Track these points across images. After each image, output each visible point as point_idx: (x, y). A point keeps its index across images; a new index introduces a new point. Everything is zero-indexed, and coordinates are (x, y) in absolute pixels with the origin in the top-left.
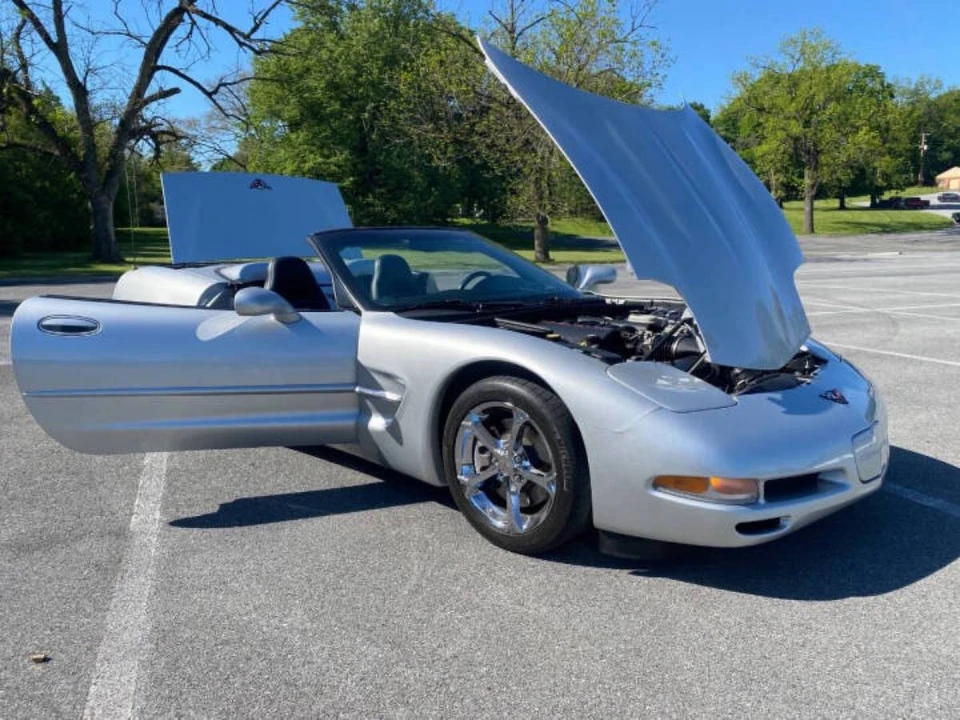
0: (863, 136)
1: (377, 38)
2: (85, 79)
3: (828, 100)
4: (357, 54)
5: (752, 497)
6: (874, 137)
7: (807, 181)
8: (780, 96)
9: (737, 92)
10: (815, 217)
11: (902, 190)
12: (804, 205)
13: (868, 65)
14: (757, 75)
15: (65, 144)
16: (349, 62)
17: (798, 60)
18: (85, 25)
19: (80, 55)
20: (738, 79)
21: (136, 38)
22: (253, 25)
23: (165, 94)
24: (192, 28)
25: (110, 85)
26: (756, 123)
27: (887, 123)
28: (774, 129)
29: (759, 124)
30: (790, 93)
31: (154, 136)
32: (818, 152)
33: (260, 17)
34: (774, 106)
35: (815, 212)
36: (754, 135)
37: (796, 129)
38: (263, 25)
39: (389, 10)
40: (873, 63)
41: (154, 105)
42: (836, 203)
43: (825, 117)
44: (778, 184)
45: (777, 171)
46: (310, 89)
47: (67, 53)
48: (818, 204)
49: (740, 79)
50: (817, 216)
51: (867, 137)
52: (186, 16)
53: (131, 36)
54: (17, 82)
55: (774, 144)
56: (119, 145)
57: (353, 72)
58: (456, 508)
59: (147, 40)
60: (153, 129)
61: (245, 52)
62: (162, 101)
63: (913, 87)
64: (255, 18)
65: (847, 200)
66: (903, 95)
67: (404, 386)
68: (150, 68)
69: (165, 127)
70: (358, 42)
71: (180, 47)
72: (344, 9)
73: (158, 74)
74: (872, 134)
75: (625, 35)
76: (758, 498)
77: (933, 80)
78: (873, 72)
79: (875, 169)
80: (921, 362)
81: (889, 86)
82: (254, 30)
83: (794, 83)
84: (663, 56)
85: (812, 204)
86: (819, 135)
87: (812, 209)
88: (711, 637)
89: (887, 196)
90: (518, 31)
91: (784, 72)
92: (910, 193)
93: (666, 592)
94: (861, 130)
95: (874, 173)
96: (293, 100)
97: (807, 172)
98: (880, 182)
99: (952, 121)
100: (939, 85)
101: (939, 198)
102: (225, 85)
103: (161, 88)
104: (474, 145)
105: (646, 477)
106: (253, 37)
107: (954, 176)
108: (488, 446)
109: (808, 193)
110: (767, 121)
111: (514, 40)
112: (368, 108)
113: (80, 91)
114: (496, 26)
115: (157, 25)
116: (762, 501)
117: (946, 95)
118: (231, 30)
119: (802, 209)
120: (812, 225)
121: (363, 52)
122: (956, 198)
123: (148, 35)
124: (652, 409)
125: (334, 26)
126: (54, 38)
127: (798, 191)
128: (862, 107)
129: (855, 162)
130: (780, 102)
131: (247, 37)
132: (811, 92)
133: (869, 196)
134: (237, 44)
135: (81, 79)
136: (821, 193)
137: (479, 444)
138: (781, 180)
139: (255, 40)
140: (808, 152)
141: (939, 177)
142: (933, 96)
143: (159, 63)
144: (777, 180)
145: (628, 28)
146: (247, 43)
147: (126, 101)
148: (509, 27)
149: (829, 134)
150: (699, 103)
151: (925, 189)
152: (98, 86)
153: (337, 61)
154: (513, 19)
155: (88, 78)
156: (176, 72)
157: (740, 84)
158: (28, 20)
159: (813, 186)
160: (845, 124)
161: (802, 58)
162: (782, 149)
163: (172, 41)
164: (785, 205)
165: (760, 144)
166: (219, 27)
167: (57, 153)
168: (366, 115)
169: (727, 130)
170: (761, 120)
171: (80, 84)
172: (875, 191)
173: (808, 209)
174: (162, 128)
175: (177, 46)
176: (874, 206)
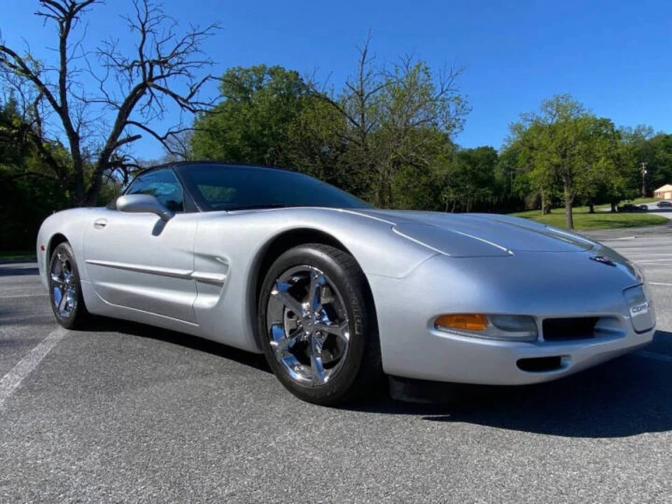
0: (602, 163)
1: (275, 107)
2: (78, 130)
3: (577, 140)
4: (262, 117)
5: (531, 336)
6: (610, 164)
7: (566, 194)
8: (544, 139)
9: (515, 137)
10: (573, 218)
11: (633, 199)
12: (566, 211)
13: (602, 118)
14: (528, 126)
15: (63, 172)
16: (257, 121)
17: (554, 116)
18: (81, 96)
19: (76, 114)
20: (516, 129)
21: (113, 104)
22: (189, 93)
23: (131, 139)
24: (151, 99)
25: (95, 134)
26: (528, 157)
27: (618, 154)
28: (542, 160)
29: (531, 158)
30: (551, 137)
31: (124, 167)
32: (573, 175)
33: (195, 87)
34: (540, 145)
35: (573, 215)
36: (527, 165)
37: (556, 160)
38: (197, 93)
39: (283, 89)
40: (605, 117)
41: (123, 147)
42: (587, 209)
43: (576, 152)
44: (547, 196)
45: (545, 188)
46: (231, 140)
47: (67, 113)
48: (574, 210)
49: (517, 128)
50: (575, 217)
51: (605, 164)
52: (147, 90)
53: (110, 102)
54: (32, 131)
55: (542, 170)
56: (99, 172)
57: (260, 128)
58: (271, 372)
59: (120, 105)
60: (123, 163)
61: (185, 111)
62: (129, 144)
63: (633, 133)
64: (191, 88)
65: (595, 207)
66: (627, 138)
67: (227, 266)
68: (122, 122)
69: (132, 161)
70: (262, 109)
71: (144, 111)
72: (254, 89)
73: (127, 127)
74: (609, 162)
75: (436, 95)
76: (537, 336)
77: (647, 127)
78: (605, 123)
79: (613, 184)
80: (665, 287)
81: (618, 132)
82: (191, 96)
83: (553, 130)
84: (462, 107)
85: (571, 210)
86: (573, 163)
87: (571, 213)
88: (504, 474)
89: (622, 204)
90: (366, 95)
91: (546, 124)
92: (638, 203)
93: (459, 436)
94: (601, 159)
95: (612, 188)
96: (219, 147)
97: (565, 188)
98: (617, 193)
99: (662, 154)
100: (650, 131)
101: (658, 205)
102: (172, 133)
103: (128, 135)
104: (337, 170)
105: (429, 317)
106: (190, 101)
107: (666, 190)
108: (294, 310)
109: (568, 203)
110: (536, 155)
111: (363, 102)
112: (269, 151)
113: (74, 138)
114: (351, 93)
115: (127, 94)
116: (541, 338)
117: (655, 138)
118: (175, 96)
119: (564, 213)
120: (572, 223)
121: (265, 115)
122: (669, 205)
123: (121, 101)
124: (430, 256)
125: (246, 99)
126: (59, 104)
127: (561, 201)
128: (600, 146)
129: (599, 180)
130: (544, 143)
131: (186, 101)
132: (566, 135)
133: (610, 205)
134: (179, 107)
135: (75, 130)
136: (576, 202)
137: (287, 310)
138: (549, 193)
139: (191, 103)
140: (566, 175)
141: (657, 191)
142: (647, 138)
143: (128, 119)
144: (546, 193)
145: (438, 91)
146: (186, 105)
147: (105, 144)
148: (360, 94)
149: (579, 163)
150: (489, 146)
151: (647, 199)
152: (86, 134)
153: (248, 121)
154: (362, 87)
155: (80, 129)
156: (139, 125)
157: (516, 132)
158: (44, 93)
159: (570, 197)
160: (590, 156)
161: (557, 114)
162: (547, 173)
163: (137, 106)
164: (552, 211)
165: (532, 170)
166: (168, 95)
167: (57, 177)
168: (268, 155)
169: (509, 163)
170: (532, 154)
171: (74, 133)
172: (614, 201)
173: (568, 213)
174: (130, 162)
175: (141, 110)
176: (613, 211)
